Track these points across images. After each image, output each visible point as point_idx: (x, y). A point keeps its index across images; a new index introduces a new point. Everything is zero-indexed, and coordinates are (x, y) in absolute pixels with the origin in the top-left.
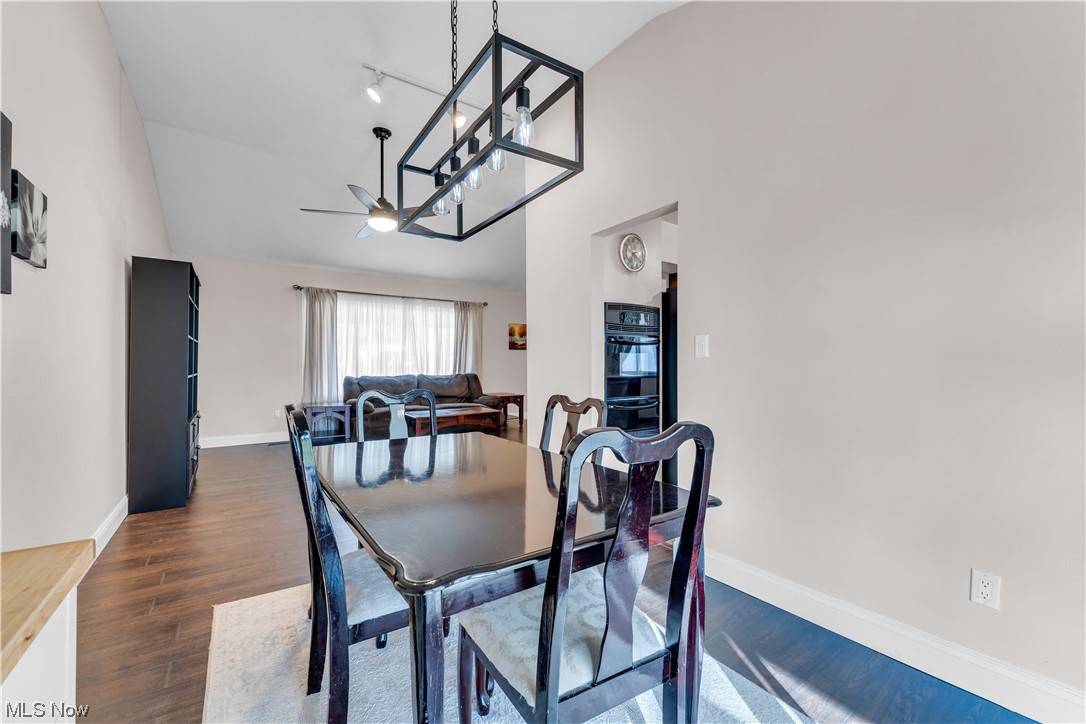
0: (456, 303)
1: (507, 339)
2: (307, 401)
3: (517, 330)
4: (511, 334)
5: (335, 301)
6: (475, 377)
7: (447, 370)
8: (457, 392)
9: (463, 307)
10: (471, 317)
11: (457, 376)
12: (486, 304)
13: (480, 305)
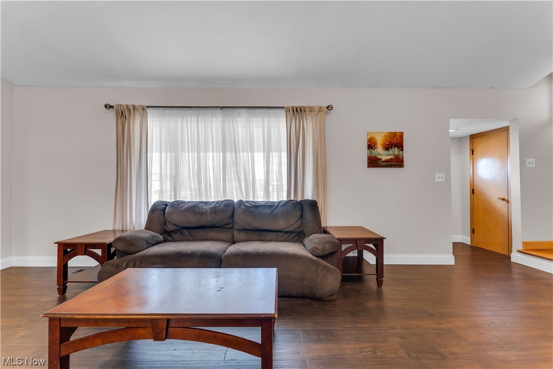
0: (287, 110)
1: (364, 154)
2: (118, 227)
3: (380, 140)
4: (371, 145)
5: (144, 117)
6: (313, 205)
7: (279, 194)
8: (281, 224)
9: (297, 112)
10: (309, 125)
11: (289, 201)
12: (329, 108)
13: (320, 109)
